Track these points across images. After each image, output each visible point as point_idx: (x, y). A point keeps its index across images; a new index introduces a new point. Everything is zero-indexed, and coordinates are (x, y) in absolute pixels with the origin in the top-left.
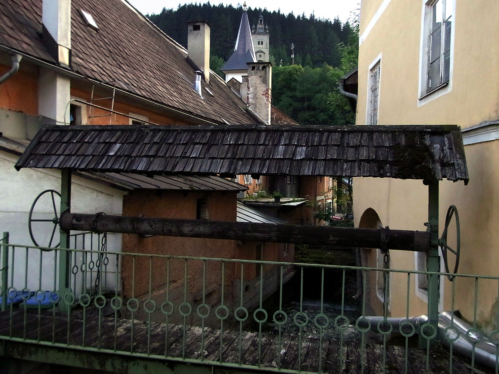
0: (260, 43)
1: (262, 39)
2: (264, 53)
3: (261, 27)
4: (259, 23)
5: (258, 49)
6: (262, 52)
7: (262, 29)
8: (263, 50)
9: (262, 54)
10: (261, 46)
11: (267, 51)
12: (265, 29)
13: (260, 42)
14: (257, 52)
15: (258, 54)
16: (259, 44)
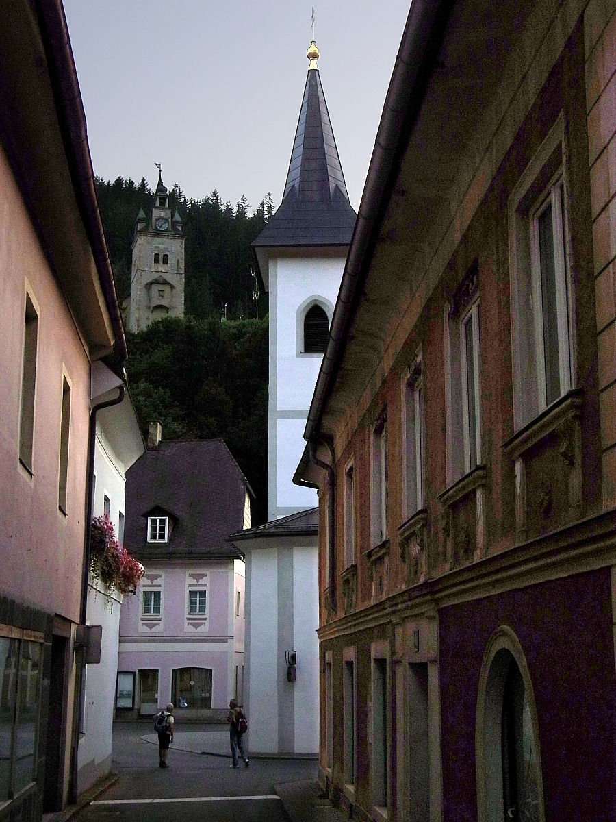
0: (161, 260)
1: (166, 248)
2: (172, 287)
3: (162, 215)
4: (157, 204)
5: (156, 276)
6: (166, 283)
7: (167, 220)
8: (169, 278)
9: (167, 289)
10: (162, 267)
11: (179, 282)
12: (174, 223)
13: (161, 256)
14: (151, 283)
15: (155, 288)
16: (157, 260)
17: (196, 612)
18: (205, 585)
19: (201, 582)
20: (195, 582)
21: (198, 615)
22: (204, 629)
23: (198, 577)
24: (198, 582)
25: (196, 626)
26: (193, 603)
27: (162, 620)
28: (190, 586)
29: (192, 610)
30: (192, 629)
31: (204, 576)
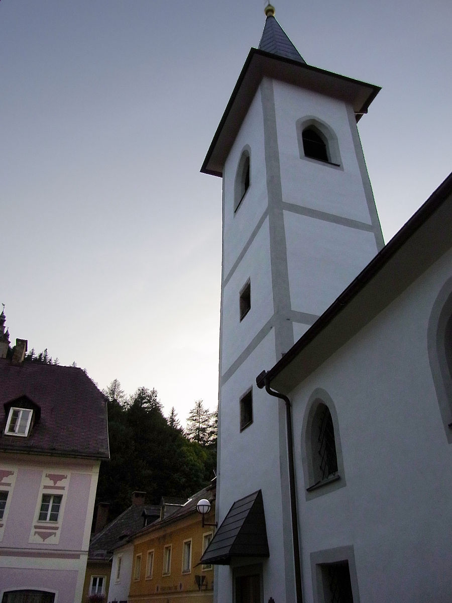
17: (46, 519)
18: (63, 488)
19: (59, 484)
20: (51, 483)
21: (48, 523)
22: (53, 541)
23: (56, 478)
24: (55, 483)
25: (44, 536)
26: (44, 508)
27: (4, 527)
28: (45, 487)
29: (42, 517)
30: (39, 540)
31: (62, 477)
